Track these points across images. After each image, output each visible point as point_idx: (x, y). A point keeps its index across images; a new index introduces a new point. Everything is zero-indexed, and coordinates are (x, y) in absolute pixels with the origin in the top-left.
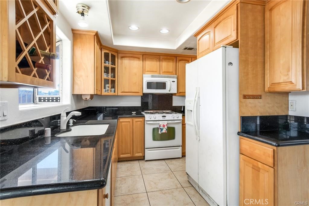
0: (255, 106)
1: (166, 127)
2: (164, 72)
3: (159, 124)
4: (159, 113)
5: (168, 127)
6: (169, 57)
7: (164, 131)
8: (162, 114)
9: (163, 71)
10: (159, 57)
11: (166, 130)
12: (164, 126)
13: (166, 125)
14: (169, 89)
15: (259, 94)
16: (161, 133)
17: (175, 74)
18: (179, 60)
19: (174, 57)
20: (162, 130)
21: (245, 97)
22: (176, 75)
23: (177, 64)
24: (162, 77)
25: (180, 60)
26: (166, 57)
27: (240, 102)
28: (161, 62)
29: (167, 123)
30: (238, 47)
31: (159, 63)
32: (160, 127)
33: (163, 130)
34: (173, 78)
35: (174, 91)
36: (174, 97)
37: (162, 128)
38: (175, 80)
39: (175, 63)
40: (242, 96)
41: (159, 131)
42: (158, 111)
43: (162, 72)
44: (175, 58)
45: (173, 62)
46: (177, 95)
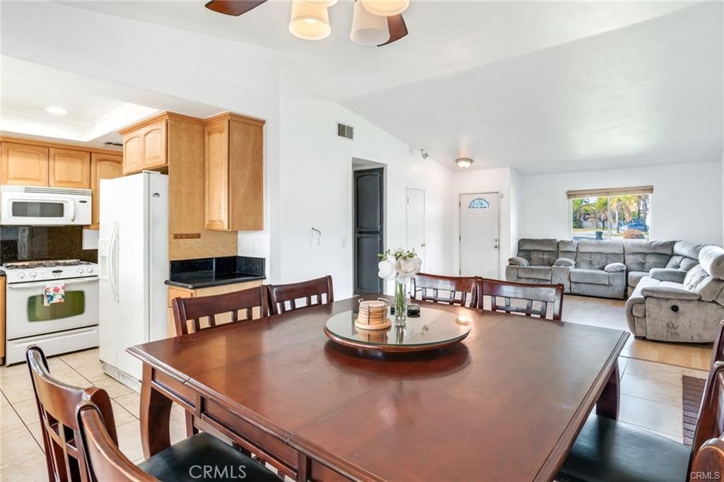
0: (191, 248)
1: (62, 292)
2: (60, 182)
3: (45, 286)
4: (45, 266)
5: (65, 292)
6: (72, 152)
7: (56, 300)
8: (55, 266)
9: (57, 179)
10: (47, 149)
11: (63, 297)
12: (56, 290)
13: (63, 288)
14: (72, 217)
15: (198, 232)
16: (48, 305)
17: (88, 187)
18: (97, 160)
19: (84, 153)
20: (52, 298)
21: (176, 237)
22: (90, 188)
23: (93, 166)
24: (53, 192)
25: (101, 160)
26: (63, 151)
27: (170, 243)
28: (51, 162)
29: (65, 285)
30: (167, 174)
31: (47, 162)
32: (47, 294)
33: (54, 299)
34: (83, 194)
35: (84, 219)
36: (85, 232)
37: (51, 294)
38: (89, 199)
39: (86, 166)
40: (173, 236)
41: (46, 300)
42: (44, 262)
43: (55, 182)
44: (88, 155)
45: (83, 163)
46: (92, 227)
